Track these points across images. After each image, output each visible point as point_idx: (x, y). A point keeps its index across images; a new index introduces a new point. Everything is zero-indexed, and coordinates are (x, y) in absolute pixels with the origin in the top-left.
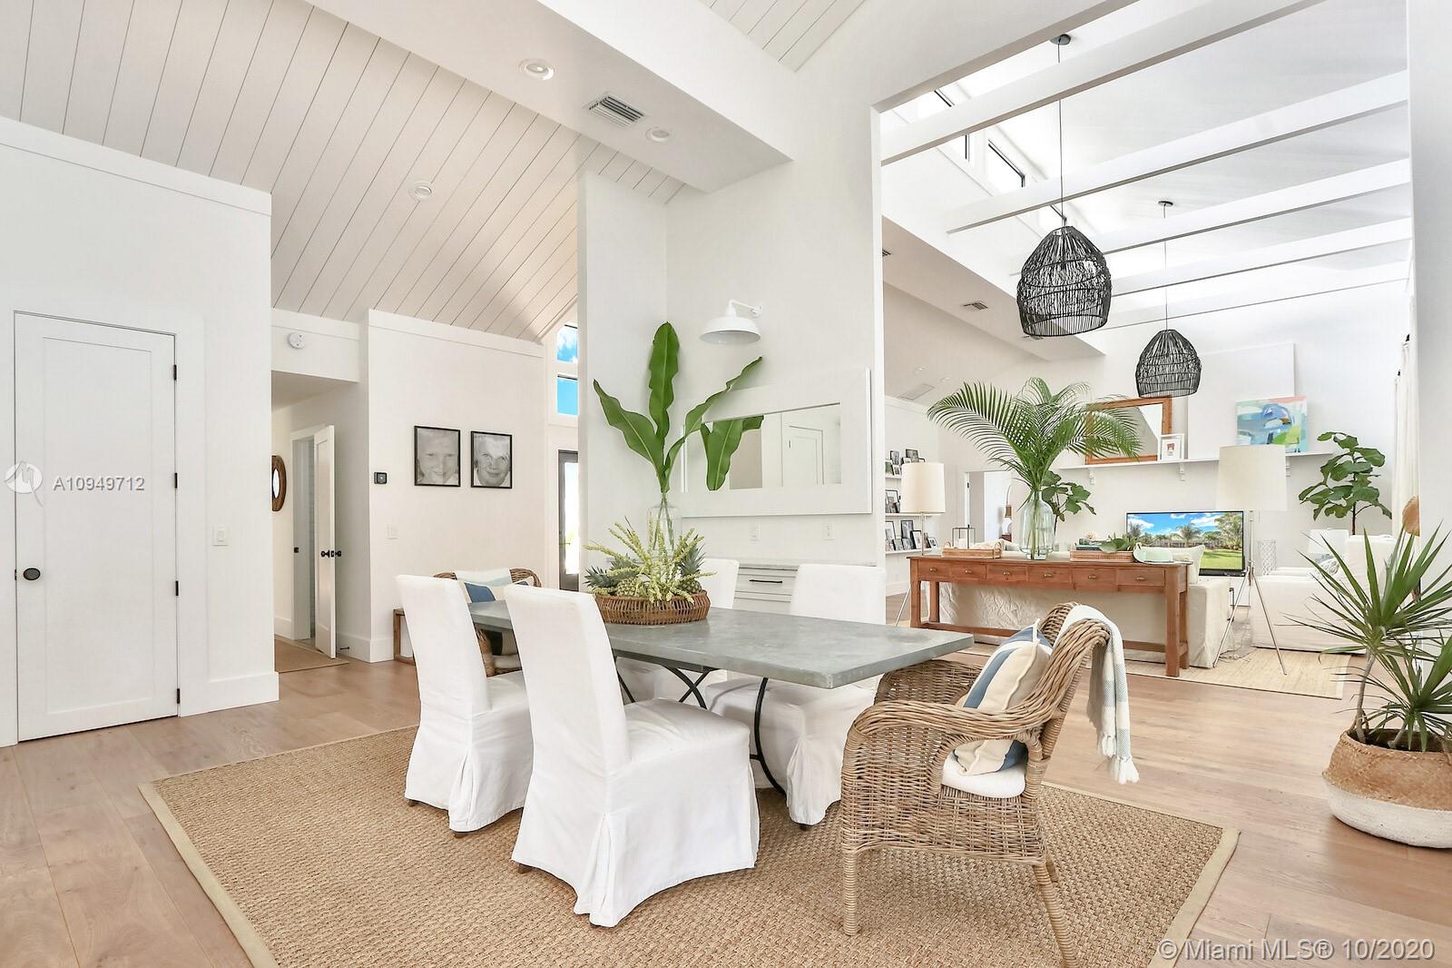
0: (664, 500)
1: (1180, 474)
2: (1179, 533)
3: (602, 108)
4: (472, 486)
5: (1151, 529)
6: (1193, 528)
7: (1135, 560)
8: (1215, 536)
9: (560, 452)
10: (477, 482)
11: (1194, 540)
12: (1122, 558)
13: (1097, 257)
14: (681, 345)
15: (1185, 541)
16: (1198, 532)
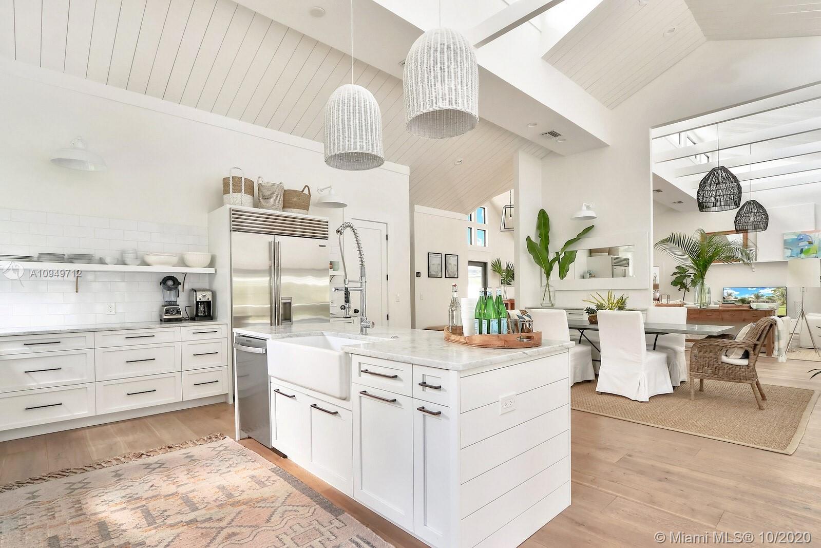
0: (548, 284)
1: (752, 268)
2: (753, 296)
3: (549, 135)
4: (446, 277)
5: (738, 295)
6: (760, 294)
7: (751, 308)
8: (771, 298)
9: (469, 261)
10: (447, 276)
11: (761, 300)
12: (745, 307)
13: (737, 181)
14: (550, 219)
15: (756, 300)
16: (763, 296)
